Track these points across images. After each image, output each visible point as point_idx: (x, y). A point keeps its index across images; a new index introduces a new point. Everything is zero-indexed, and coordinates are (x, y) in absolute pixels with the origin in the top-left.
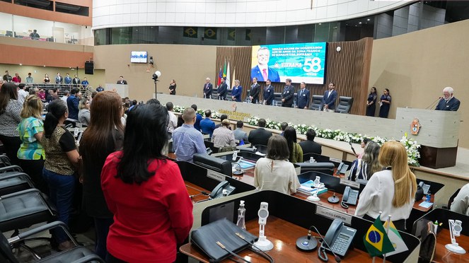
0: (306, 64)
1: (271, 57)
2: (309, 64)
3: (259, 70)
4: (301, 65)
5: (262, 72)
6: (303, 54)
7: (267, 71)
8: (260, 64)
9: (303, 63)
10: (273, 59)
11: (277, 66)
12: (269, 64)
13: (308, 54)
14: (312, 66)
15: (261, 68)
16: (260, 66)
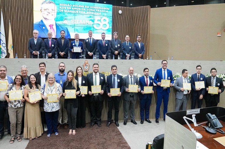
0: (96, 22)
1: (58, 13)
2: (99, 22)
3: (44, 25)
4: (91, 23)
5: (49, 28)
6: (93, 13)
7: (54, 27)
8: (46, 19)
9: (93, 21)
10: (61, 15)
11: (65, 22)
12: (56, 20)
13: (98, 14)
14: (101, 24)
15: (47, 23)
16: (45, 22)
